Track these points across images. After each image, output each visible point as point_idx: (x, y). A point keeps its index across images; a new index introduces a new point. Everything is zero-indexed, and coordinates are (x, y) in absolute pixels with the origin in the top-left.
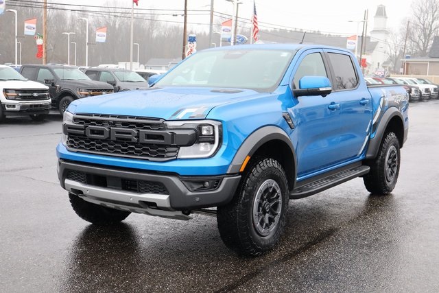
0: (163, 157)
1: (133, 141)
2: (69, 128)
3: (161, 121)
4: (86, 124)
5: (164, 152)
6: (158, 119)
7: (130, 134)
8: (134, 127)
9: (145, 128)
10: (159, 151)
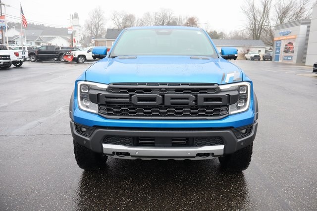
0: (218, 115)
1: (190, 104)
2: (106, 97)
3: (216, 86)
4: (131, 93)
5: (219, 110)
6: (213, 84)
7: (188, 98)
8: (190, 93)
9: (201, 93)
10: (215, 111)
